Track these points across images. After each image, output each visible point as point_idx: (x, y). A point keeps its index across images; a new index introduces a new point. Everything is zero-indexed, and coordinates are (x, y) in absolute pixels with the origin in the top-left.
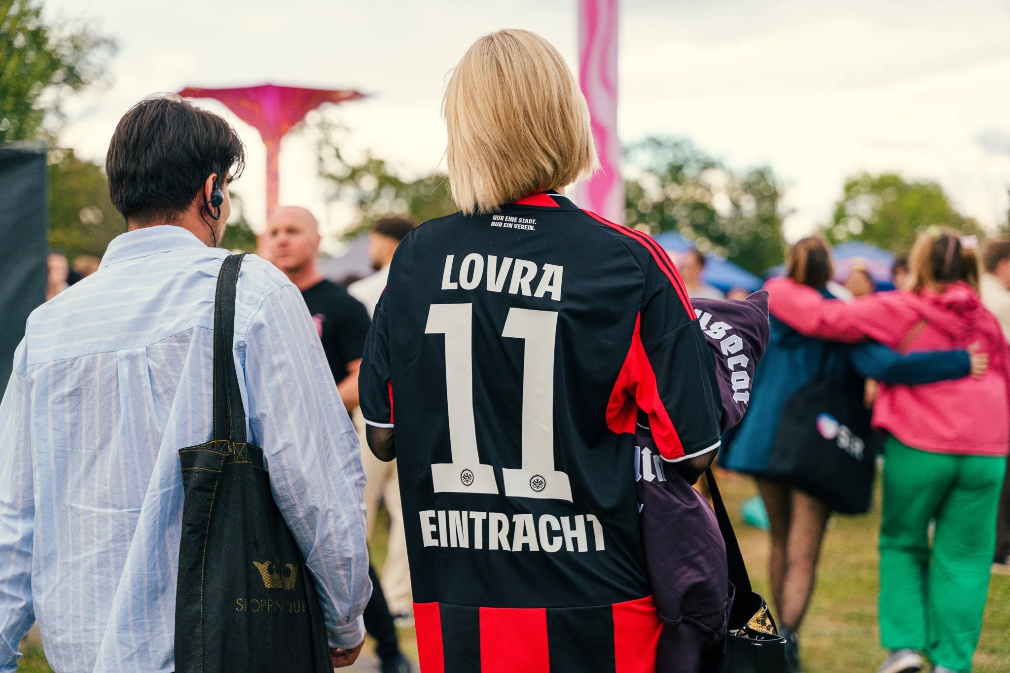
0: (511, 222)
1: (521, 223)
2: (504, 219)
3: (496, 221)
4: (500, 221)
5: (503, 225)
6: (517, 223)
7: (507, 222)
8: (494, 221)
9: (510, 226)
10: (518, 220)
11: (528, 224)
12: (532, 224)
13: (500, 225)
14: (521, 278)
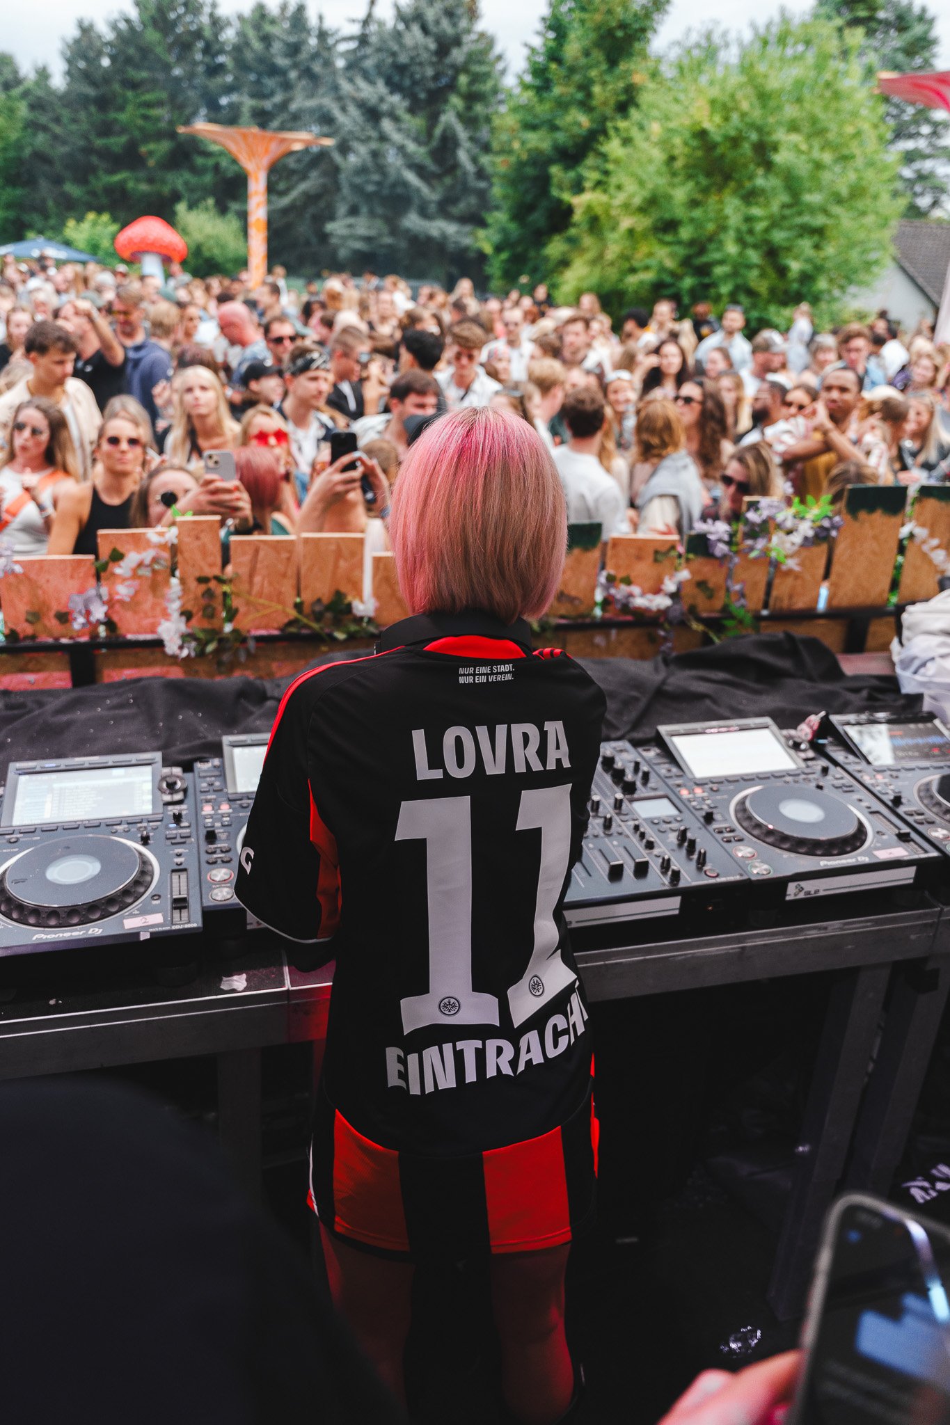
0: (484, 674)
1: (497, 673)
2: (475, 671)
3: (464, 675)
4: (469, 675)
5: (474, 680)
6: (492, 674)
7: (479, 675)
8: (462, 675)
9: (483, 679)
10: (492, 669)
11: (506, 673)
12: (509, 672)
13: (470, 680)
14: (525, 749)
